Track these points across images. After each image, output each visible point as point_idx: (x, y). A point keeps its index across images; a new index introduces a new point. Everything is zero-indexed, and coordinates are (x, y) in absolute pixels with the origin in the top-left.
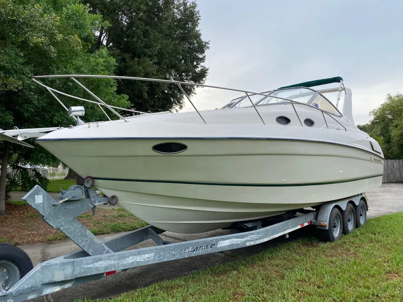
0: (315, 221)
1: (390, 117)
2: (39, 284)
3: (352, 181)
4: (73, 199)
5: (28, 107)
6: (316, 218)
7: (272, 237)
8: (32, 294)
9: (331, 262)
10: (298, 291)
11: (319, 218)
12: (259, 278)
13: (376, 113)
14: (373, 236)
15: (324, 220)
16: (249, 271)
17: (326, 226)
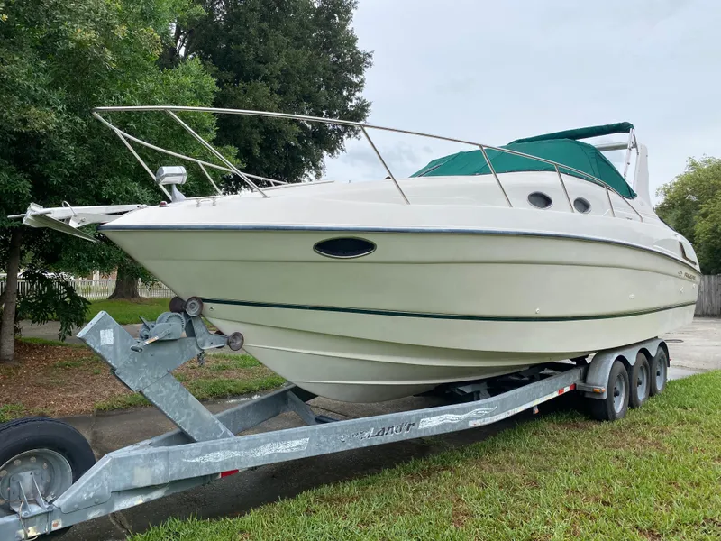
0: (583, 384)
1: (694, 199)
2: (107, 492)
3: (645, 313)
4: (167, 338)
5: (57, 165)
6: (584, 378)
7: (512, 412)
8: (96, 510)
9: (617, 457)
10: (569, 510)
11: (589, 379)
12: (494, 484)
13: (668, 192)
14: (684, 413)
15: (599, 382)
16: (474, 471)
17: (603, 393)
